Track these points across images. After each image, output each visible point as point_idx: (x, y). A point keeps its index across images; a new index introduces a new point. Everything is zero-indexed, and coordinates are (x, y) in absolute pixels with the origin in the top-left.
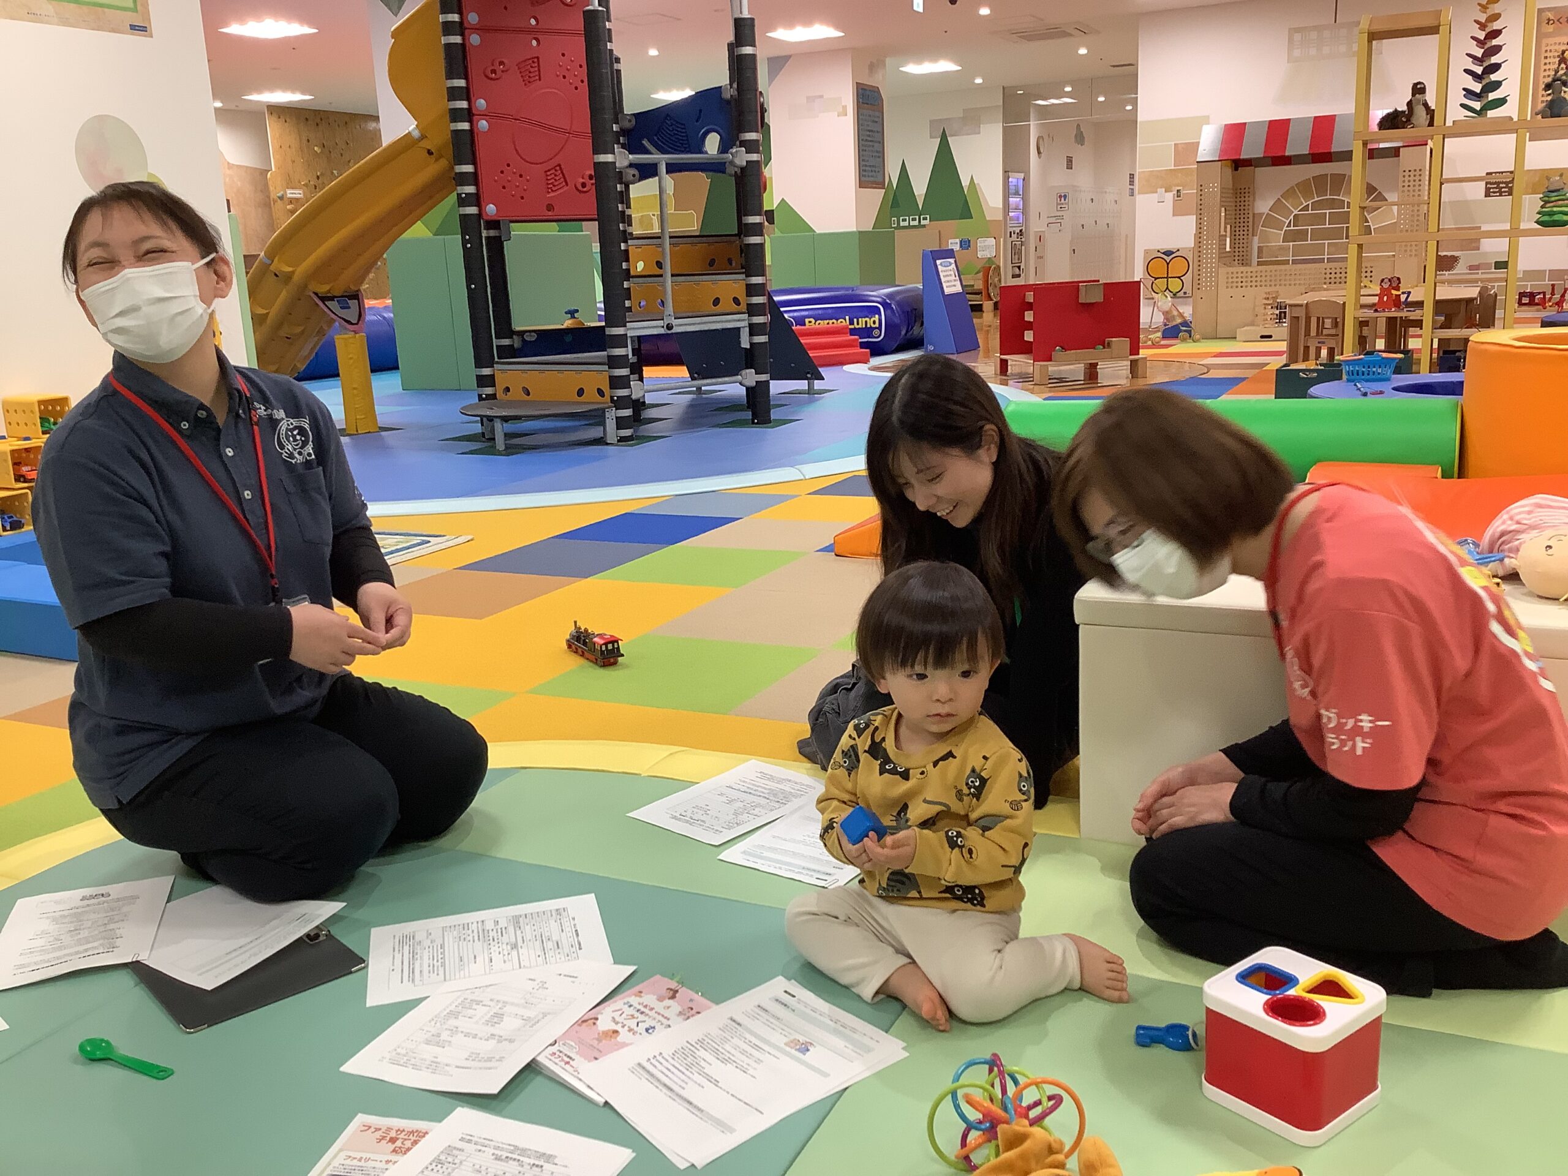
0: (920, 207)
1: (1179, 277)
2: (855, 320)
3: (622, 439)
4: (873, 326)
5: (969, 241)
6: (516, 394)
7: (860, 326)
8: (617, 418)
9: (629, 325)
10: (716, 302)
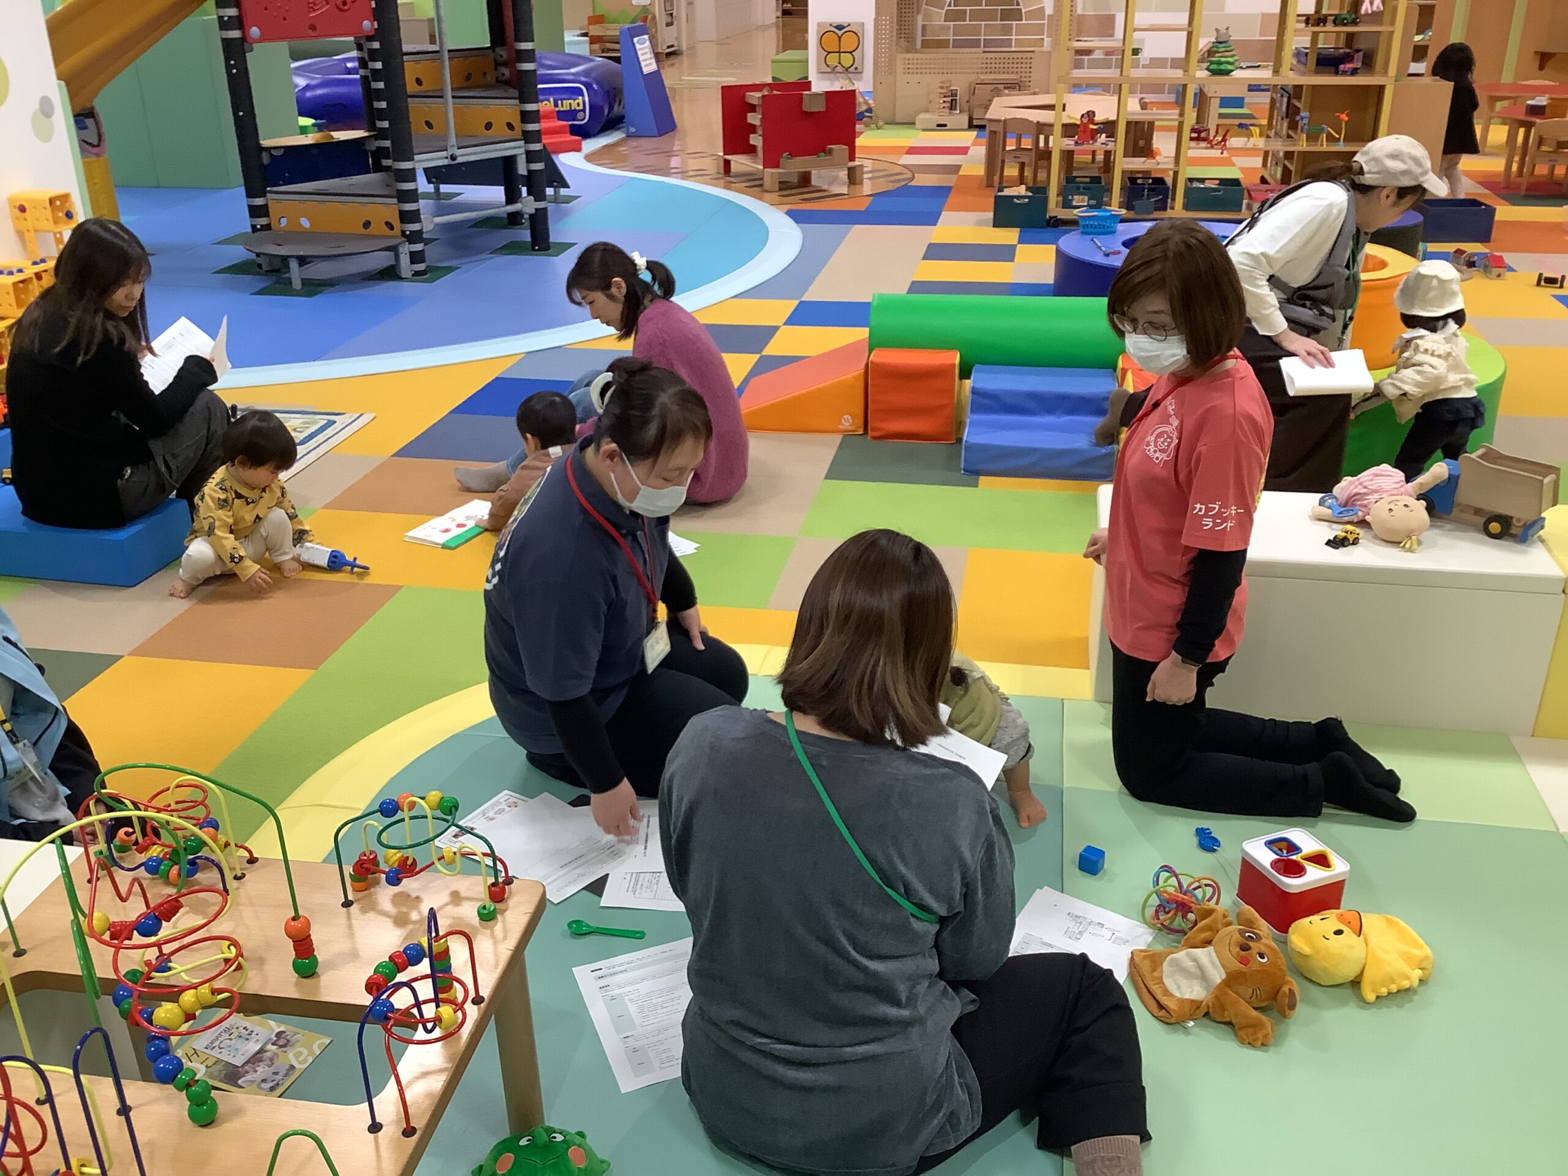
1: (850, 53)
2: (560, 102)
3: (415, 274)
4: (578, 108)
7: (565, 108)
8: (411, 253)
9: (416, 157)
10: (489, 126)
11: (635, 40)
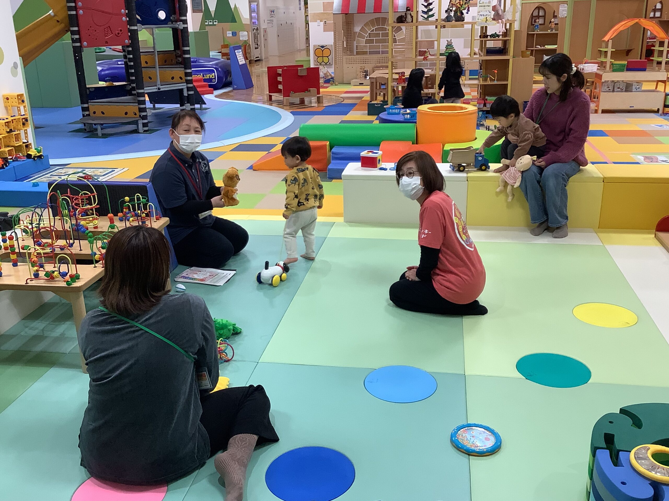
0: (213, 16)
1: (327, 57)
2: (205, 75)
3: (145, 131)
4: (212, 78)
5: (236, 33)
6: (99, 114)
7: (207, 78)
8: (143, 123)
9: (145, 88)
10: (173, 78)
11: (236, 51)
